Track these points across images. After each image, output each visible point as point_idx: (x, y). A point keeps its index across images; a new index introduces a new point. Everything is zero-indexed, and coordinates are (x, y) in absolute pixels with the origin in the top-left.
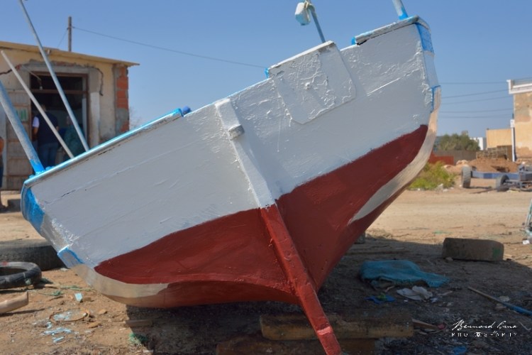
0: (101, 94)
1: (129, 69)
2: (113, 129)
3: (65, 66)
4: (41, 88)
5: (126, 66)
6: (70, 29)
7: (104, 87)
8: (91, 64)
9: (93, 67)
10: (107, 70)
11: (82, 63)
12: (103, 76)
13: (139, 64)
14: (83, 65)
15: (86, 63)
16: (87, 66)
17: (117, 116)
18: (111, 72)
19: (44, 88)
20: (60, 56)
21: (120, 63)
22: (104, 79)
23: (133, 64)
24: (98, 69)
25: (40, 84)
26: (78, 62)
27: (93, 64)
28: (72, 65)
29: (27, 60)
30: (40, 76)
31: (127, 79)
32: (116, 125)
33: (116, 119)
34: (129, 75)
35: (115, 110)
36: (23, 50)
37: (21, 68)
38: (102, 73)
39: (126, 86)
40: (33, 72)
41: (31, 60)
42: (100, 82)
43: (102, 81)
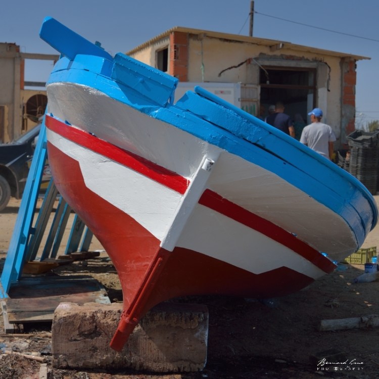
0: (329, 90)
1: (357, 63)
2: (338, 126)
3: (293, 60)
4: (268, 82)
5: (355, 61)
6: (252, 14)
7: (331, 82)
8: (319, 58)
9: (321, 61)
10: (335, 65)
11: (310, 57)
12: (330, 71)
13: (370, 59)
14: (311, 59)
15: (314, 56)
16: (315, 60)
17: (343, 113)
18: (338, 67)
19: (270, 83)
20: (289, 49)
21: (349, 57)
22: (331, 74)
23: (361, 58)
24: (326, 63)
25: (268, 78)
26: (306, 56)
27: (321, 58)
28: (300, 59)
29: (257, 54)
30: (268, 70)
31: (355, 74)
32: (341, 123)
33: (342, 116)
34: (356, 70)
35: (341, 107)
36: (253, 43)
37: (252, 62)
38: (329, 68)
39: (354, 82)
40: (262, 66)
41: (261, 54)
42: (328, 77)
43: (329, 76)
